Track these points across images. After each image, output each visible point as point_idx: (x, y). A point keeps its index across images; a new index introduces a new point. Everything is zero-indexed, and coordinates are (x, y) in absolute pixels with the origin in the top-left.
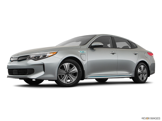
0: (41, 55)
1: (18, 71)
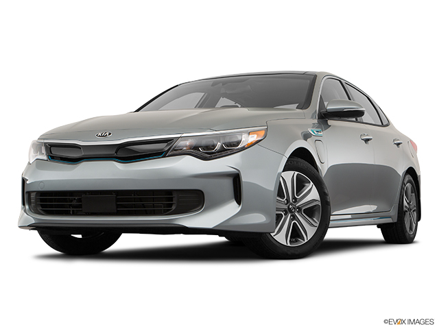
1: (118, 200)
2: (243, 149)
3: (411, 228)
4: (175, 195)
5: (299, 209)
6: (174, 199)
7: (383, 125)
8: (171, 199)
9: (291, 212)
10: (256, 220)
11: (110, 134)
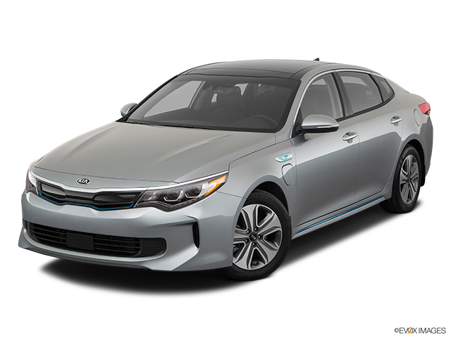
0: (180, 189)
1: (95, 241)
2: (203, 197)
3: (409, 197)
4: (141, 242)
5: (261, 236)
6: (141, 245)
7: (383, 103)
8: (138, 245)
9: (252, 240)
10: (215, 259)
11: (88, 181)
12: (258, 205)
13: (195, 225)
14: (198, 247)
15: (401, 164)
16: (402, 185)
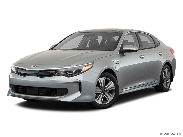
0: (74, 68)
1: (39, 90)
2: (83, 72)
3: (167, 86)
4: (58, 90)
5: (107, 91)
6: (57, 91)
7: (156, 47)
8: (56, 91)
9: (103, 92)
10: (88, 98)
11: (36, 66)
12: (105, 78)
13: (80, 83)
14: (81, 92)
15: (163, 71)
16: (164, 80)
